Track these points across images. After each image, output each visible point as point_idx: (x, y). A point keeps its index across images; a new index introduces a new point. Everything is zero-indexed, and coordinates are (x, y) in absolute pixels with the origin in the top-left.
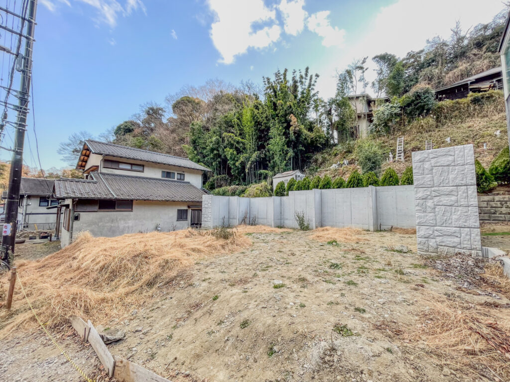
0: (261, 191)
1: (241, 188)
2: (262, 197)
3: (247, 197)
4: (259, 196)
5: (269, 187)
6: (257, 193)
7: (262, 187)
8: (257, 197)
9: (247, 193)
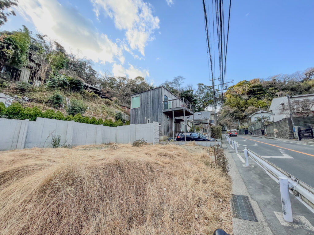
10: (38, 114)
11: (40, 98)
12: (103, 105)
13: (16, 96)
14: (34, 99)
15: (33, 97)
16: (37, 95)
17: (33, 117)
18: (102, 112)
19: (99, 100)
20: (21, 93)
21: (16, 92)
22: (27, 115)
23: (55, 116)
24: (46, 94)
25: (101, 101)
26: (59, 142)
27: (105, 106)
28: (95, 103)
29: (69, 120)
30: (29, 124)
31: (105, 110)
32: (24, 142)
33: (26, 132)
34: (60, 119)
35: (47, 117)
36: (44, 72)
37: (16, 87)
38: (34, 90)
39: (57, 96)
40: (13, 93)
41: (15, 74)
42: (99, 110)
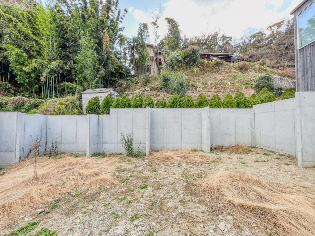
0: (66, 106)
1: (32, 101)
2: (68, 114)
3: (43, 113)
4: (64, 113)
5: (78, 103)
6: (60, 109)
7: (67, 101)
8: (60, 113)
9: (42, 108)
18: (232, 84)
27: (238, 74)
28: (221, 74)
42: (226, 82)
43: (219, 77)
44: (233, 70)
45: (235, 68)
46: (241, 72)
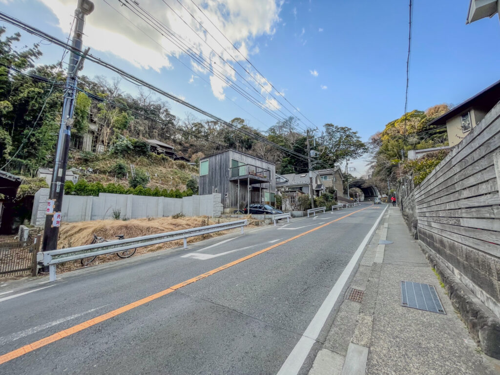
10: (100, 189)
11: (104, 168)
12: (176, 169)
13: (81, 168)
14: (98, 169)
15: (97, 167)
16: (100, 165)
17: (96, 192)
18: (174, 179)
19: (171, 163)
20: (85, 164)
21: (81, 163)
22: (92, 190)
23: (115, 190)
24: (109, 163)
25: (172, 164)
26: (119, 215)
27: (178, 170)
28: (165, 168)
29: (129, 194)
30: (93, 200)
31: (177, 176)
32: (90, 215)
33: (91, 207)
34: (120, 193)
35: (109, 192)
36: (106, 136)
37: (80, 157)
38: (97, 159)
39: (120, 165)
40: (78, 164)
41: (78, 143)
42: (169, 176)
43: (164, 170)
44: (175, 167)
45: (177, 165)
46: (180, 169)
